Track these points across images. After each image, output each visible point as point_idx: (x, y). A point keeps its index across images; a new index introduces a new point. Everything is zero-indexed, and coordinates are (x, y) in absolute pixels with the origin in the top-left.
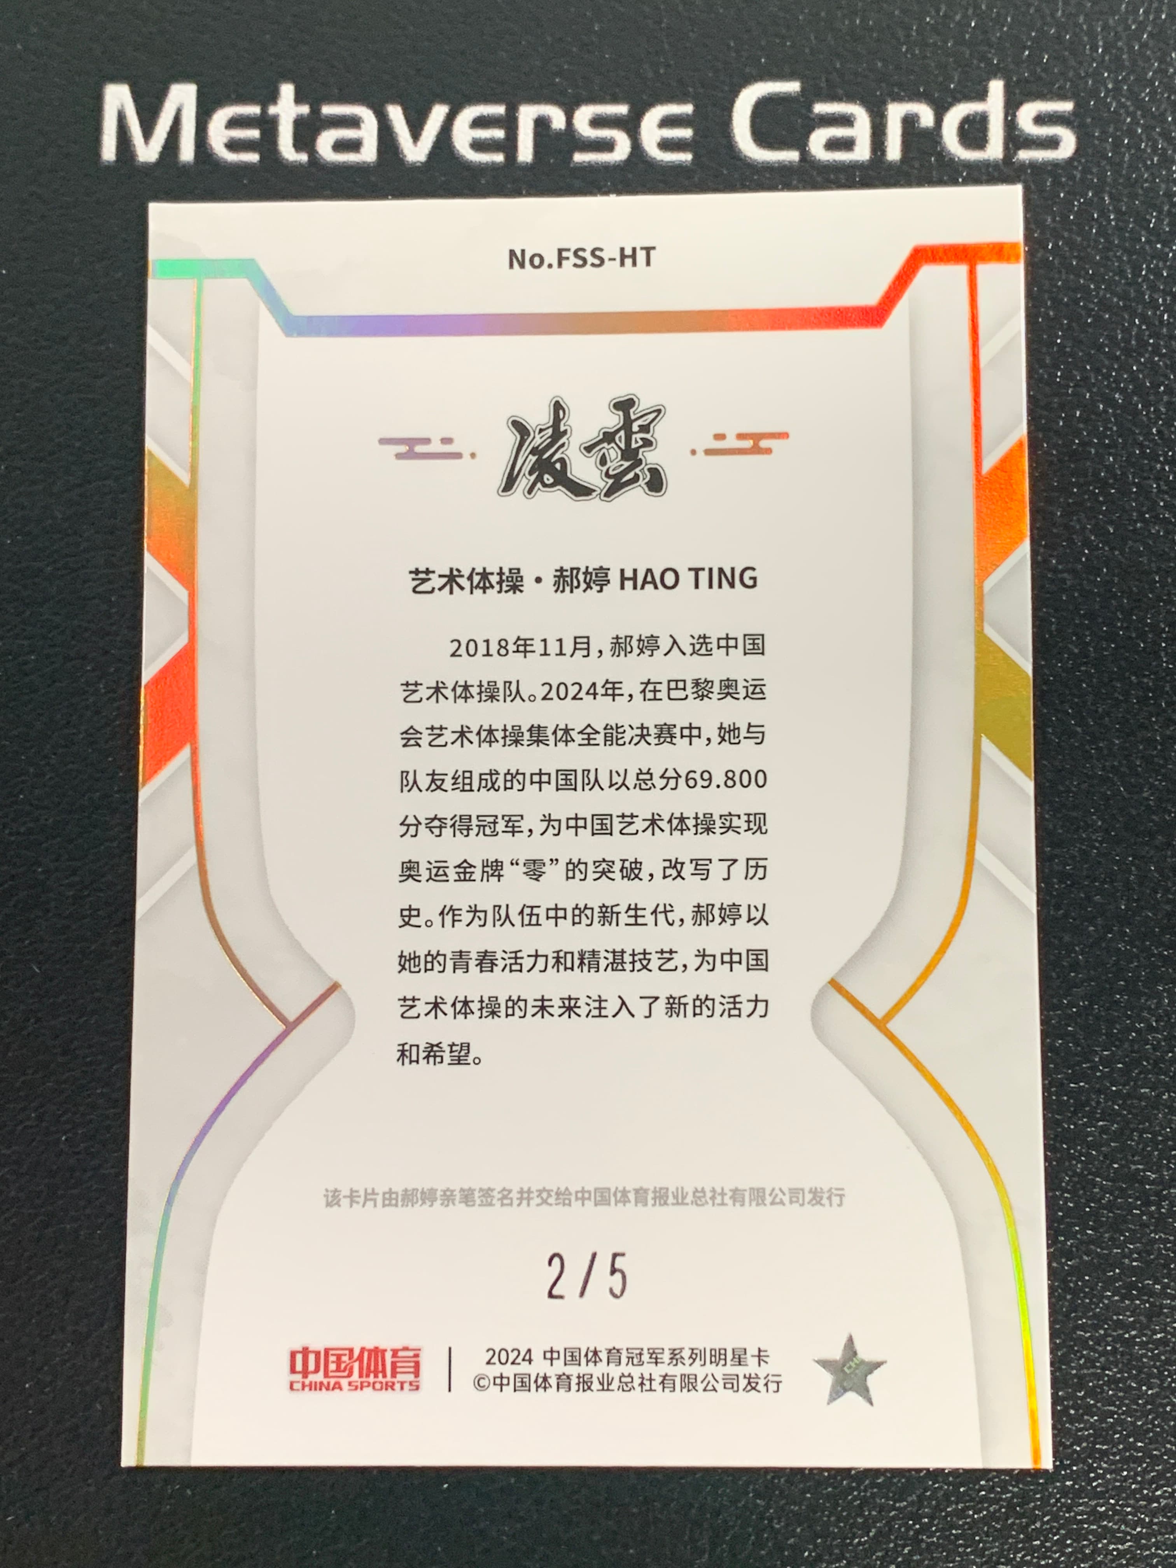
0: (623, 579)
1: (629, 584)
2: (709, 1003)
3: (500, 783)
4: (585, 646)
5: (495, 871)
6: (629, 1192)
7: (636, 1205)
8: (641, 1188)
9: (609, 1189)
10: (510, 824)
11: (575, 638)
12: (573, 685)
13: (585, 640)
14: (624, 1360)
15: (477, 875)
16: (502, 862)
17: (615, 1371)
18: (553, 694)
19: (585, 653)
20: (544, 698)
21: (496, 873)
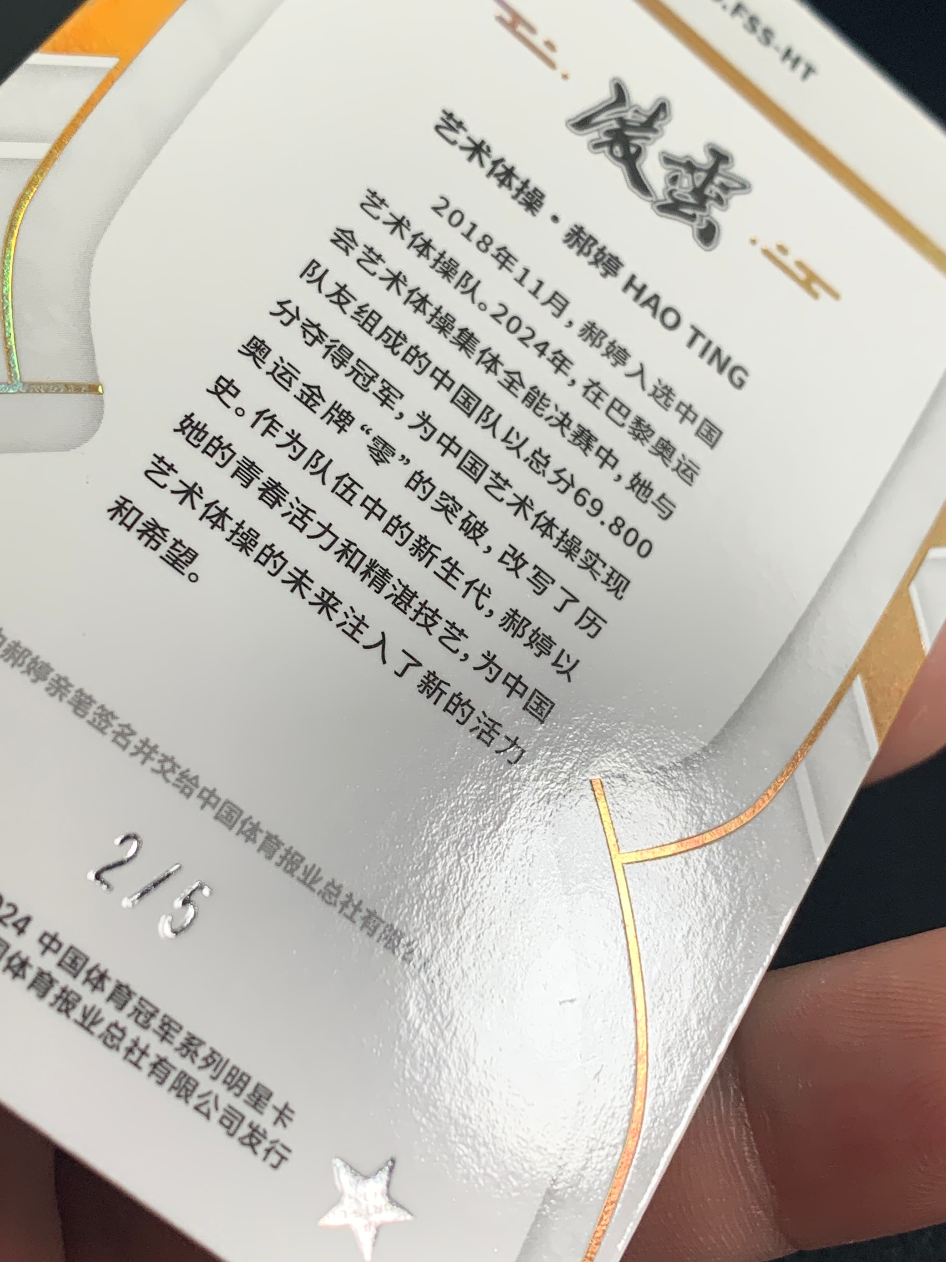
0: (630, 283)
1: (632, 292)
2: (467, 710)
3: (403, 349)
4: (560, 307)
5: (341, 420)
6: (261, 831)
7: (259, 850)
8: (276, 837)
9: (241, 812)
10: (386, 393)
11: (556, 293)
12: (528, 328)
13: (563, 302)
14: (129, 1008)
15: (322, 409)
16: (353, 419)
17: (110, 1013)
18: (504, 319)
19: (557, 312)
20: (494, 316)
21: (341, 424)
